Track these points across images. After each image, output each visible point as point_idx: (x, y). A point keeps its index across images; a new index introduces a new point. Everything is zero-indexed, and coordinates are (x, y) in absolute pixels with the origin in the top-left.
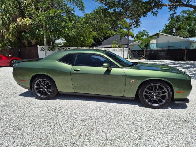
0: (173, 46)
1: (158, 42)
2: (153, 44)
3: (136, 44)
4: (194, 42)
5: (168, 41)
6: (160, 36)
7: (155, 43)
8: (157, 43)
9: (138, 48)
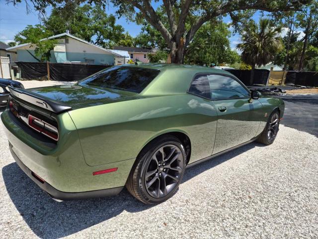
0: (93, 60)
1: (68, 51)
2: (59, 54)
3: (23, 49)
4: (118, 57)
5: (84, 51)
6: (70, 40)
7: (64, 52)
8: (67, 53)
9: (29, 59)
